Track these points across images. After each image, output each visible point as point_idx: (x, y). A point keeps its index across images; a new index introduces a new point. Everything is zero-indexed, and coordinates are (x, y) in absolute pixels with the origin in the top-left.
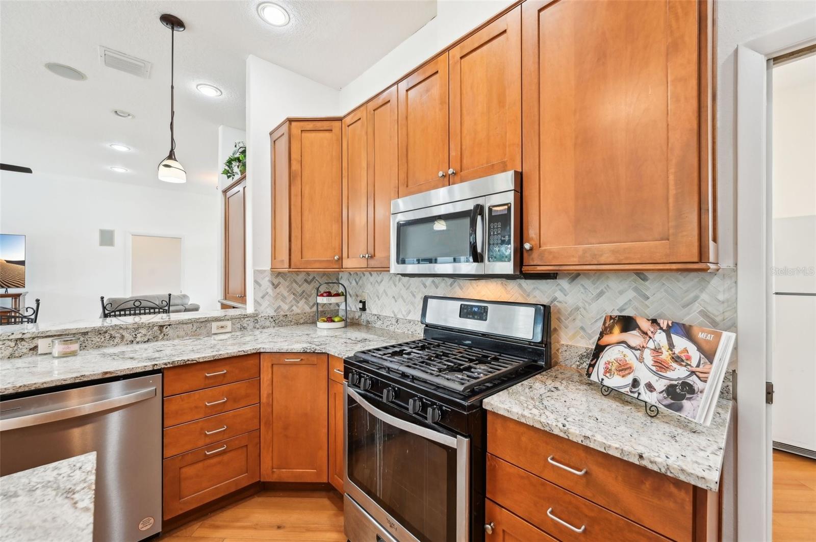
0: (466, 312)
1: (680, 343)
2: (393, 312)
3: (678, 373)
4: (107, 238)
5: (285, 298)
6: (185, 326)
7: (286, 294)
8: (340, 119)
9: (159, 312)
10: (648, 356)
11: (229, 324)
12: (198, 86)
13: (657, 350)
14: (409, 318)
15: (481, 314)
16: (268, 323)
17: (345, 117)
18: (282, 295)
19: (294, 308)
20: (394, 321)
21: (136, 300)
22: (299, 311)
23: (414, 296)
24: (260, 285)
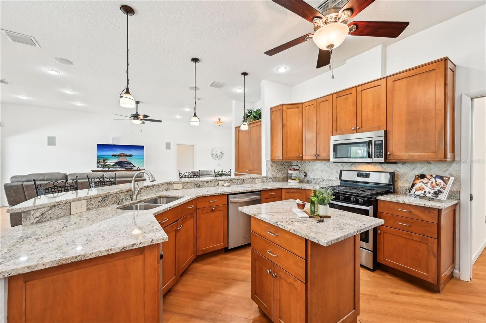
0: (360, 175)
1: (439, 181)
2: (321, 177)
3: (438, 188)
4: (168, 146)
5: (275, 171)
6: (249, 180)
7: (275, 170)
8: (302, 104)
9: (196, 177)
10: (429, 185)
11: (260, 180)
12: (236, 90)
13: (432, 183)
14: (330, 178)
15: (367, 176)
16: (270, 181)
17: (304, 103)
18: (274, 170)
19: (277, 175)
20: (322, 180)
21: (189, 172)
22: (279, 177)
23: (332, 170)
24: (268, 166)
